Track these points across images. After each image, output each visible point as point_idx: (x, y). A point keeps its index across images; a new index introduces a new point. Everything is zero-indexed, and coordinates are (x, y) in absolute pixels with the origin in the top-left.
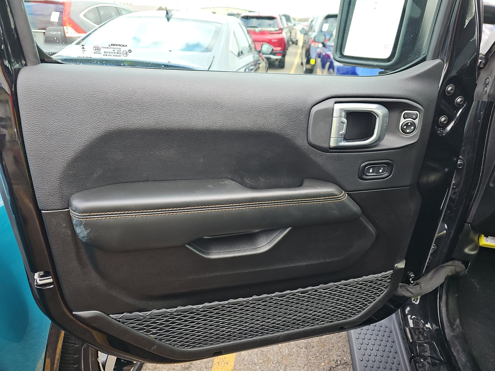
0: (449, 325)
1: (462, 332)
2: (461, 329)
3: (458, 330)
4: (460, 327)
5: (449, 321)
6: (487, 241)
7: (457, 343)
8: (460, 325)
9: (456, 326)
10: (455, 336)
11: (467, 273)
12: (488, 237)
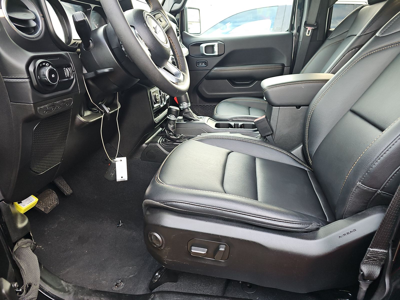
0: (62, 293)
1: (73, 286)
2: (71, 285)
3: (70, 288)
4: (69, 284)
5: (60, 290)
6: (24, 205)
7: (82, 297)
8: (67, 283)
9: (66, 288)
10: (74, 294)
11: (35, 243)
12: (22, 202)
